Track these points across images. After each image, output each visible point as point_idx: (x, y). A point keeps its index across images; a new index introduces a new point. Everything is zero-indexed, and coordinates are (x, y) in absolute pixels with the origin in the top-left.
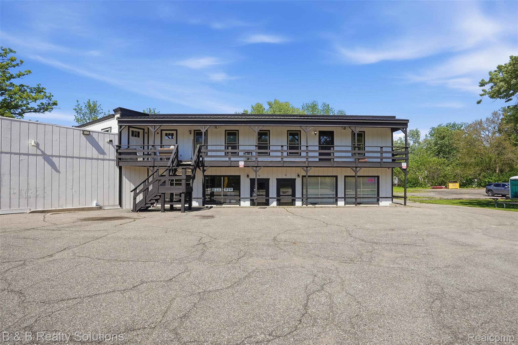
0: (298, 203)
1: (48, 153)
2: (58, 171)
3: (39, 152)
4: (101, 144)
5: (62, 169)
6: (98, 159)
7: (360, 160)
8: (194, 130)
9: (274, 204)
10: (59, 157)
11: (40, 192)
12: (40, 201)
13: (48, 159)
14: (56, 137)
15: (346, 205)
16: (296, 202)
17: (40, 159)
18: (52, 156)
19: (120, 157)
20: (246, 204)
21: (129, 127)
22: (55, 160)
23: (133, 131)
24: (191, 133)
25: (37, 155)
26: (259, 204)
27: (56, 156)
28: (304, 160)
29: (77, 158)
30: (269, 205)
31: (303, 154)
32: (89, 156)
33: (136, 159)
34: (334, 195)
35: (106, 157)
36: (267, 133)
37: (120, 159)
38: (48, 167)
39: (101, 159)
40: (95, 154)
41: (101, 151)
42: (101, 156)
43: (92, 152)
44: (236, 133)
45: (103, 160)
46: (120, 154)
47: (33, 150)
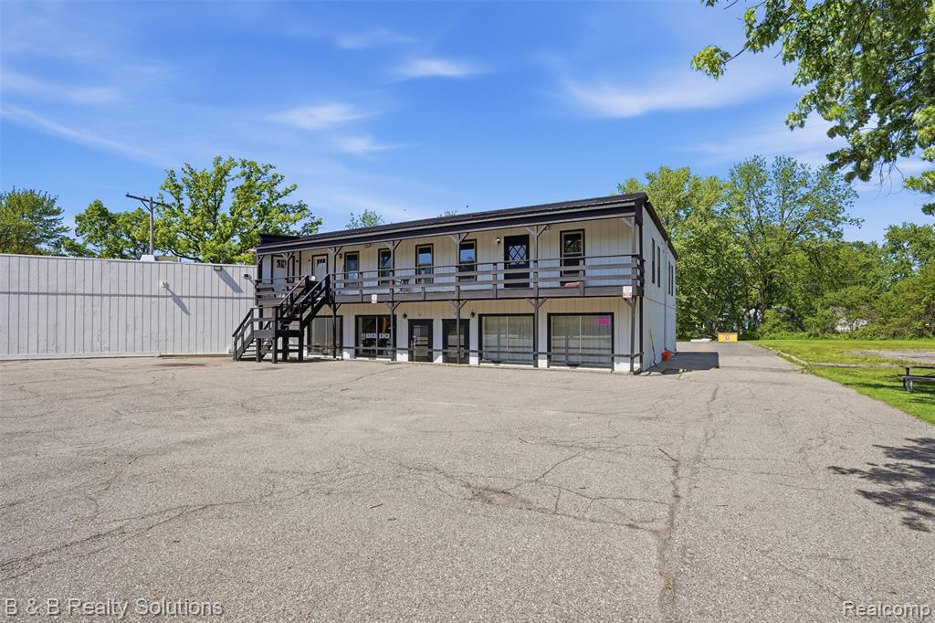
0: (474, 360)
1: (178, 294)
2: (188, 313)
3: (169, 294)
4: (236, 279)
5: (192, 311)
6: (233, 298)
7: (567, 285)
8: (346, 253)
9: (439, 359)
10: (189, 297)
11: (170, 336)
12: (170, 345)
13: (177, 300)
14: (186, 275)
15: (551, 367)
16: (471, 358)
17: (170, 300)
18: (182, 297)
19: (259, 294)
20: (403, 357)
21: (273, 256)
22: (185, 301)
23: (278, 261)
24: (341, 257)
25: (167, 297)
26: (419, 359)
27: (186, 297)
29: (208, 297)
30: (432, 361)
32: (222, 295)
34: (530, 347)
35: (243, 295)
37: (260, 297)
38: (178, 309)
39: (237, 298)
40: (230, 292)
41: (237, 289)
42: (236, 295)
43: (225, 290)
45: (240, 298)
46: (258, 290)
47: (163, 292)
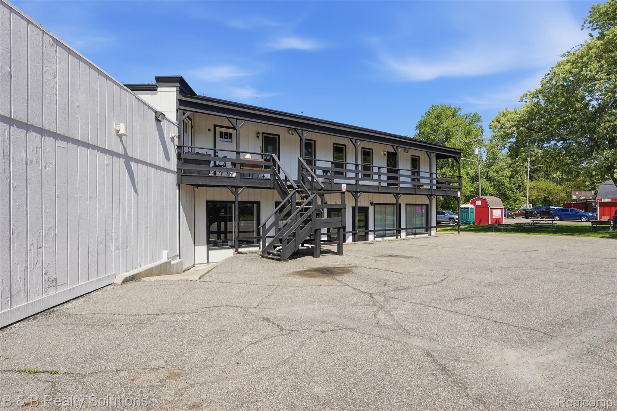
0: (371, 237)
1: (130, 152)
2: (137, 192)
5: (140, 189)
6: (165, 169)
8: (263, 133)
9: (350, 239)
10: (138, 161)
13: (129, 164)
16: (369, 236)
17: (122, 162)
18: (132, 159)
24: (258, 137)
27: (135, 161)
28: (377, 184)
31: (376, 177)
32: (159, 162)
33: (208, 173)
35: (170, 166)
36: (343, 148)
38: (129, 182)
39: (167, 170)
40: (163, 158)
41: (167, 155)
42: (166, 165)
43: (161, 155)
44: (311, 144)
